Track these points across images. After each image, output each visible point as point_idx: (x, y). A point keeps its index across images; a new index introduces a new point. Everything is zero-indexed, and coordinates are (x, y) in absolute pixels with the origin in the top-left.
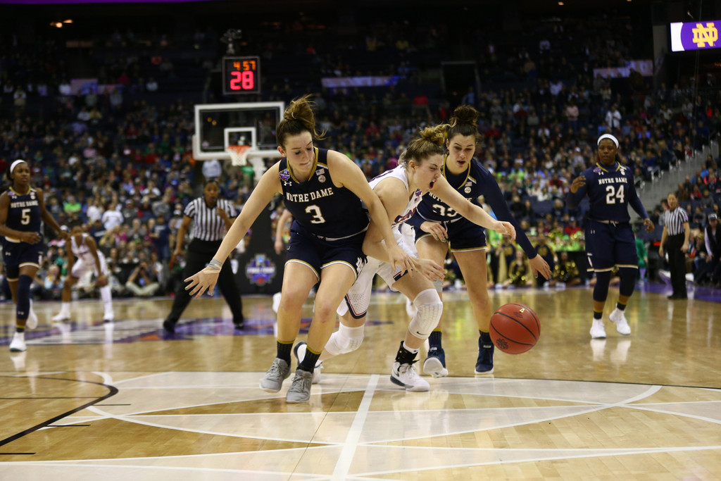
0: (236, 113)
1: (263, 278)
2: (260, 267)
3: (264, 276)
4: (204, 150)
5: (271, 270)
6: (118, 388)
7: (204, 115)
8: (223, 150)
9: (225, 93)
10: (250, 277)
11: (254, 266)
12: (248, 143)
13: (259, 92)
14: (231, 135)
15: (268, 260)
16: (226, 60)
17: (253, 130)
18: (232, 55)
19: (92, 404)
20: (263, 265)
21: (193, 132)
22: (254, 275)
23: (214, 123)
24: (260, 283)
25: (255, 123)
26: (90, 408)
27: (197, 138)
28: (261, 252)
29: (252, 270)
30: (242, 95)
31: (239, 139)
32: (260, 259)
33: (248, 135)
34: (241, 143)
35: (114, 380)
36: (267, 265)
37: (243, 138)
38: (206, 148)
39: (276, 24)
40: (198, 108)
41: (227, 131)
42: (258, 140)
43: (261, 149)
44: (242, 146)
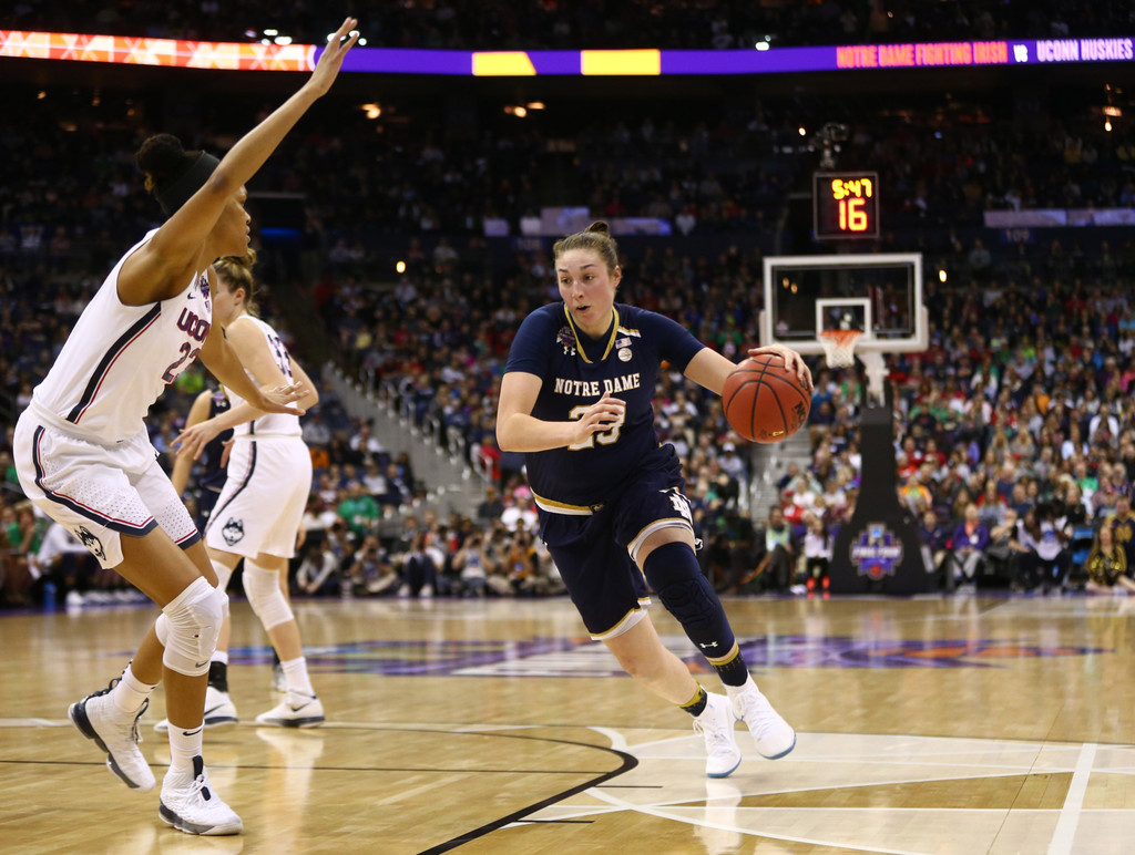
0: (834, 271)
1: (881, 566)
2: (876, 545)
3: (883, 562)
4: (779, 337)
5: (894, 552)
6: (637, 757)
7: (779, 274)
8: (812, 338)
9: (817, 237)
10: (859, 564)
11: (865, 543)
12: (857, 326)
13: (877, 236)
14: (827, 310)
15: (891, 534)
16: (819, 179)
17: (866, 303)
18: (829, 170)
19: (593, 783)
20: (881, 543)
21: (761, 305)
22: (864, 560)
23: (794, 289)
24: (874, 574)
25: (870, 291)
26: (591, 791)
27: (767, 317)
28: (876, 519)
29: (860, 552)
30: (848, 241)
31: (842, 318)
32: (876, 531)
33: (859, 311)
34: (845, 325)
35: (629, 742)
36: (887, 543)
37: (848, 318)
38: (782, 334)
39: (904, 114)
40: (770, 263)
41: (821, 304)
42: (875, 320)
43: (879, 336)
44: (847, 332)
